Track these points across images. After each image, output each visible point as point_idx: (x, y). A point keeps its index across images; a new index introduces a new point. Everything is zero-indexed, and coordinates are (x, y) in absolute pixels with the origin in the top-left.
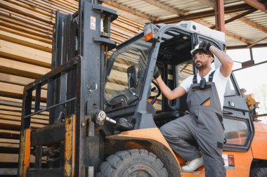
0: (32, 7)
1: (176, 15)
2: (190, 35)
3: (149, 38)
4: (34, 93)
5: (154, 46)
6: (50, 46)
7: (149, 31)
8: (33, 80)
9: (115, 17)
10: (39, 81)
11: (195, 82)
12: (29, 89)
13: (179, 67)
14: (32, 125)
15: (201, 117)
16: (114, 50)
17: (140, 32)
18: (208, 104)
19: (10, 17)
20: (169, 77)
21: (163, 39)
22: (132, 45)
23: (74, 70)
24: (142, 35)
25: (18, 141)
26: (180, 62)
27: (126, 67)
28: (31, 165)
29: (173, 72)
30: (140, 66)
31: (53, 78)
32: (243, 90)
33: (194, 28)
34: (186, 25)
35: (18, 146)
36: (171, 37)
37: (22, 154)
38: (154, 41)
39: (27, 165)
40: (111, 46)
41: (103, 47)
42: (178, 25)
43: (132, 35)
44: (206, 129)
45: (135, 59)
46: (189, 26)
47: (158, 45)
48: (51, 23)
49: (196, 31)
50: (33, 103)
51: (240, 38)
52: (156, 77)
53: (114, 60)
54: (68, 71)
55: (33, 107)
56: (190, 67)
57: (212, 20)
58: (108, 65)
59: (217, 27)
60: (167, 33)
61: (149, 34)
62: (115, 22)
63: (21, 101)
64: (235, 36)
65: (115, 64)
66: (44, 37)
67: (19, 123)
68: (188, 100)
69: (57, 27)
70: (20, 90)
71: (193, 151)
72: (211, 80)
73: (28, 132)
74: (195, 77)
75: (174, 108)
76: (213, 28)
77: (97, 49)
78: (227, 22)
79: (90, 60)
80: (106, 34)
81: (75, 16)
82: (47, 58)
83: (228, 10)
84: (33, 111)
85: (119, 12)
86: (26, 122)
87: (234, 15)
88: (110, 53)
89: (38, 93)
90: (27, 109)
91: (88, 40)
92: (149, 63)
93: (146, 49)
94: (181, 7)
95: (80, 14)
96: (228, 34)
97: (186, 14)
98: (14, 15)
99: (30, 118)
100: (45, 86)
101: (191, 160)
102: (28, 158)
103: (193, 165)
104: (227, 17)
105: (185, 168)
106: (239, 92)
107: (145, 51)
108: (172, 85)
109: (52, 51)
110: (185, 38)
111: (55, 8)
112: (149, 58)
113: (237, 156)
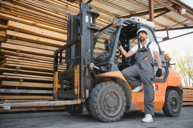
0: (57, 12)
1: (129, 14)
2: (137, 24)
3: (115, 26)
4: (59, 55)
5: (118, 30)
6: (66, 31)
7: (115, 22)
8: (58, 48)
9: (98, 15)
10: (61, 48)
11: (139, 48)
12: (56, 53)
13: (131, 41)
14: (58, 70)
15: (143, 65)
16: (98, 32)
17: (110, 23)
18: (146, 59)
19: (47, 17)
20: (126, 46)
21: (122, 26)
22: (107, 30)
23: (78, 43)
24: (112, 24)
25: (52, 78)
26: (131, 38)
27: (104, 41)
28: (59, 89)
29: (128, 43)
30: (111, 40)
31: (68, 47)
32: (163, 52)
33: (138, 20)
34: (134, 19)
35: (52, 80)
36: (127, 25)
37: (54, 84)
38: (118, 27)
39: (57, 89)
40: (96, 30)
41: (92, 31)
42: (130, 19)
43: (107, 25)
44: (145, 71)
45: (108, 37)
46: (136, 19)
47: (120, 29)
48: (66, 20)
49: (140, 22)
50: (59, 59)
51: (162, 26)
52: (119, 46)
53: (98, 38)
54: (75, 43)
55: (59, 61)
56: (136, 41)
57: (148, 16)
58: (95, 40)
59: (150, 20)
60: (124, 23)
61: (115, 24)
62: (98, 18)
63: (53, 59)
64: (159, 25)
65: (98, 40)
66: (63, 27)
67: (53, 69)
68: (136, 57)
69: (69, 22)
70: (52, 53)
71: (137, 82)
72: (148, 47)
73: (57, 73)
74: (139, 46)
75: (128, 61)
76: (148, 20)
77: (89, 32)
78: (155, 17)
79: (86, 37)
80: (93, 24)
81: (78, 16)
82: (65, 37)
83: (156, 11)
84: (59, 63)
85: (100, 13)
86: (56, 69)
87: (159, 13)
88: (96, 34)
89: (61, 55)
90: (56, 62)
91: (84, 27)
92: (115, 39)
93: (114, 31)
94: (131, 10)
95: (80, 15)
96: (156, 23)
97: (134, 13)
98: (49, 16)
99: (57, 67)
100: (64, 51)
101: (136, 87)
102: (57, 86)
103: (138, 89)
104: (155, 15)
105: (134, 91)
106: (161, 53)
107: (114, 33)
108: (127, 50)
109: (67, 34)
110: (134, 25)
111: (68, 12)
112: (115, 36)
113: (159, 85)
